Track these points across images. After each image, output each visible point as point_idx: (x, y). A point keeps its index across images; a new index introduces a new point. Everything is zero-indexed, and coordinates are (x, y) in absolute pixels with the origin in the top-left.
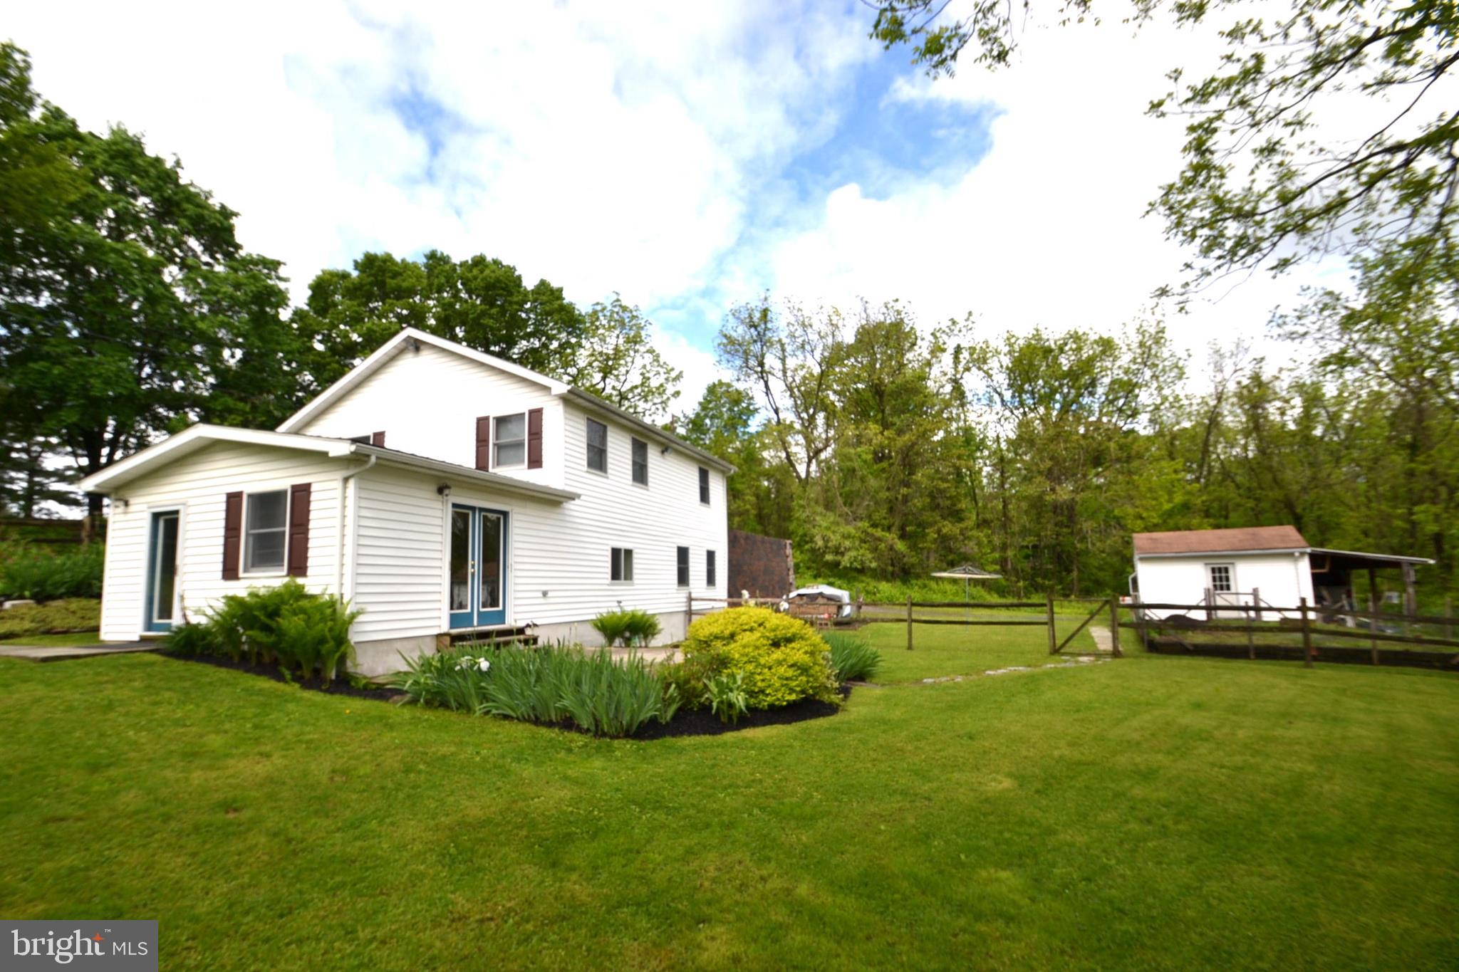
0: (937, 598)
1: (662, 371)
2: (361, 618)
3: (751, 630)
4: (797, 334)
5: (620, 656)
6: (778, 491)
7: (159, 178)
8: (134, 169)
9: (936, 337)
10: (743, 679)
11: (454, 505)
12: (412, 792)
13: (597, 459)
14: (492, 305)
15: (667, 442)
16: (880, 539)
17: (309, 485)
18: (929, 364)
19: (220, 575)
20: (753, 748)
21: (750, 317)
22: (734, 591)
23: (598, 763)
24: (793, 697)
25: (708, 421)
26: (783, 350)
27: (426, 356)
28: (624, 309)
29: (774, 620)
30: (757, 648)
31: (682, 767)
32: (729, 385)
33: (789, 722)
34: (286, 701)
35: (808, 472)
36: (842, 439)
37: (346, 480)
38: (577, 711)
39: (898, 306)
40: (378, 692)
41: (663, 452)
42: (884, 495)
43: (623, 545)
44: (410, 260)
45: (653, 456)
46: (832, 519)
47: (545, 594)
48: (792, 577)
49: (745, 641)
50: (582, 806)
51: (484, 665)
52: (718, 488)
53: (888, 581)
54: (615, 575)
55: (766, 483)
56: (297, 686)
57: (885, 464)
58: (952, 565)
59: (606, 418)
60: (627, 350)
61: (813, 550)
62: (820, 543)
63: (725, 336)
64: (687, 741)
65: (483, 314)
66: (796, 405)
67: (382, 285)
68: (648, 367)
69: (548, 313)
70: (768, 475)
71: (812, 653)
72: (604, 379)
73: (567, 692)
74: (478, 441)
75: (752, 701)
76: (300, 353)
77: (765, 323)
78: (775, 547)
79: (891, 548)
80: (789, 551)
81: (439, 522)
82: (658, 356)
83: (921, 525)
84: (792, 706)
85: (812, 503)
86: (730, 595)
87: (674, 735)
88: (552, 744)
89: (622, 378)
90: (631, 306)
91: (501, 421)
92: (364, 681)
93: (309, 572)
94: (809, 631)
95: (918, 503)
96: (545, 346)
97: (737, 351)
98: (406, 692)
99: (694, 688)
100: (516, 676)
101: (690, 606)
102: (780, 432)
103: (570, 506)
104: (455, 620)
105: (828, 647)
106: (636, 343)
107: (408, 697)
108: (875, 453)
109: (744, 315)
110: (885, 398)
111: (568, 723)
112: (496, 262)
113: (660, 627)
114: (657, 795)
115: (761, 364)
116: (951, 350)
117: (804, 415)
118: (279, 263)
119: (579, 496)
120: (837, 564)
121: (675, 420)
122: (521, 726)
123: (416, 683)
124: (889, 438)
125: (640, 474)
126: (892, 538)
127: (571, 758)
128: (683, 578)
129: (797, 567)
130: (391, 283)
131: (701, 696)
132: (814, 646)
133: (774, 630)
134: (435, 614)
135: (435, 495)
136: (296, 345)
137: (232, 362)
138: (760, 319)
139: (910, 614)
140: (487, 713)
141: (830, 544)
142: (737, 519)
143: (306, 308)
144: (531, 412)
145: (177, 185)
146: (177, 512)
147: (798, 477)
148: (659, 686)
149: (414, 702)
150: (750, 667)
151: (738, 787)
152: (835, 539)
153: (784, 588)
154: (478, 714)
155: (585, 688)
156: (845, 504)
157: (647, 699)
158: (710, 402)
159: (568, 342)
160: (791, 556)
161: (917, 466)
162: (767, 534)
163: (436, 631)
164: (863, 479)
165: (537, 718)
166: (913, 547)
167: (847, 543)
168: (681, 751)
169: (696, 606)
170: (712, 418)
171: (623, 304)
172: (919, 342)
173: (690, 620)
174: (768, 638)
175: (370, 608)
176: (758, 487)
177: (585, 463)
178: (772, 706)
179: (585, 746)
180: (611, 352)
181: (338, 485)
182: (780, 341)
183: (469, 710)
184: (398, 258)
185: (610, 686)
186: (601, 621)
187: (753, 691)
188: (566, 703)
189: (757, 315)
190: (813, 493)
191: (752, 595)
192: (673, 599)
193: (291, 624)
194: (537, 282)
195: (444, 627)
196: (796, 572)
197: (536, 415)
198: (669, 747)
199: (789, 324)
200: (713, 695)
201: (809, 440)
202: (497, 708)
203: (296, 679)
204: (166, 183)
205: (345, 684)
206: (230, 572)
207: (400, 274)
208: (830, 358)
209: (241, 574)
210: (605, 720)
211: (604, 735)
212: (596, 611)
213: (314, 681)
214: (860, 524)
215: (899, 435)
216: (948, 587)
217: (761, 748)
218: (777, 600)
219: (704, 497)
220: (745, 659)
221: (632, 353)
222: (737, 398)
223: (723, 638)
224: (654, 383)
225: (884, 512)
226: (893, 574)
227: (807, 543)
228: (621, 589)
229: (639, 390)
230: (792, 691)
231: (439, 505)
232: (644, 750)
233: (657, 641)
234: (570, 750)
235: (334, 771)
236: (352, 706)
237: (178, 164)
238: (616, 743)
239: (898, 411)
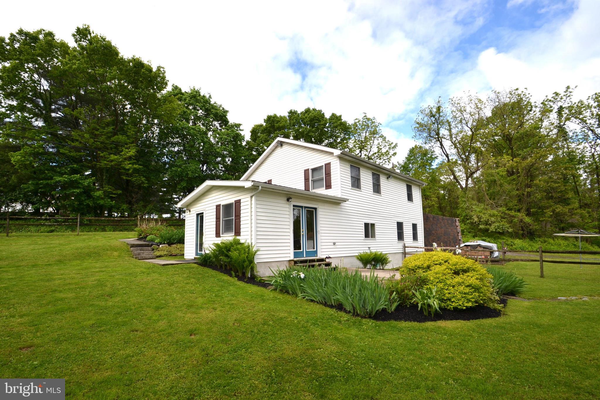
0: (555, 248)
1: (387, 144)
2: (258, 253)
3: (440, 264)
4: (457, 116)
5: (366, 274)
6: (449, 195)
7: (204, 102)
8: (197, 101)
9: (545, 105)
10: (436, 292)
11: (294, 206)
12: (264, 336)
13: (356, 183)
14: (313, 127)
15: (390, 174)
16: (513, 216)
17: (240, 200)
18: (541, 120)
19: (215, 235)
20: (445, 334)
21: (431, 111)
22: (428, 243)
23: (354, 331)
24: (470, 304)
25: (410, 165)
26: (450, 126)
27: (285, 147)
28: (368, 119)
29: (454, 259)
30: (445, 274)
31: (401, 341)
32: (421, 147)
33: (469, 320)
34: (230, 285)
35: (467, 184)
36: (487, 166)
37: (252, 197)
38: (344, 302)
39: (519, 92)
40: (263, 284)
41: (388, 178)
42: (515, 193)
43: (370, 222)
44: (282, 115)
45: (383, 180)
46: (482, 207)
47: (334, 244)
48: (460, 237)
49: (436, 270)
50: (342, 358)
51: (302, 276)
52: (417, 194)
53: (520, 239)
54: (367, 236)
55: (442, 192)
56: (236, 279)
57: (514, 177)
58: (563, 230)
59: (359, 164)
60: (371, 137)
61: (472, 223)
62: (476, 219)
63: (418, 123)
64: (404, 324)
65: (310, 131)
66: (458, 152)
67: (273, 127)
68: (381, 144)
69: (336, 127)
70: (444, 188)
71: (481, 279)
72: (361, 152)
73: (339, 292)
74: (305, 179)
75: (443, 305)
76: (248, 156)
77: (439, 113)
78: (450, 222)
79: (521, 221)
80: (458, 223)
81: (288, 213)
82: (385, 138)
83: (542, 208)
84: (469, 310)
85: (470, 200)
86: (426, 245)
87: (396, 320)
88: (331, 317)
89: (369, 150)
90: (371, 117)
91: (314, 170)
92: (259, 279)
93: (242, 234)
94: (478, 266)
95: (538, 196)
96: (335, 141)
97: (425, 129)
98: (272, 285)
99: (407, 295)
100: (315, 281)
101: (405, 250)
102: (449, 166)
103: (344, 204)
104: (296, 254)
105: (491, 276)
106: (374, 134)
107: (273, 287)
108: (508, 171)
109: (428, 111)
110: (513, 142)
111: (340, 307)
112: (314, 110)
113: (390, 260)
114: (385, 358)
115: (438, 134)
116: (556, 110)
117: (463, 156)
118: (240, 125)
119: (348, 200)
120: (487, 230)
121: (394, 166)
122: (318, 306)
123: (276, 281)
124: (517, 162)
125: (377, 189)
126: (521, 215)
127: (340, 327)
128: (400, 236)
129: (463, 231)
130: (276, 125)
131: (411, 299)
132: (482, 275)
133: (455, 265)
134: (288, 252)
135: (286, 202)
136: (247, 153)
137: (229, 163)
138: (436, 112)
139: (541, 257)
140: (304, 298)
141: (482, 220)
142: (428, 209)
143: (250, 140)
144: (326, 165)
145: (210, 104)
146: (203, 213)
147: (461, 187)
148: (386, 292)
149: (275, 290)
150: (441, 285)
151: (437, 360)
152: (485, 218)
153: (456, 242)
154: (300, 298)
155: (348, 290)
156: (490, 199)
157: (380, 298)
158: (411, 157)
159: (344, 138)
160: (459, 226)
161: (537, 176)
162: (444, 215)
163: (289, 259)
164: (501, 185)
165: (326, 303)
166: (537, 220)
167: (493, 219)
168: (400, 330)
169: (408, 250)
170: (413, 164)
171: (368, 117)
172: (534, 109)
173: (405, 257)
174: (451, 269)
175: (261, 249)
176: (439, 193)
177: (350, 185)
178: (455, 309)
179: (348, 320)
180: (363, 139)
181: (249, 199)
182: (448, 121)
183: (297, 296)
184: (278, 115)
185: (360, 290)
186: (360, 256)
187: (443, 299)
188: (338, 297)
189: (435, 110)
190: (470, 194)
191: (439, 245)
192: (396, 247)
193: (234, 254)
194: (331, 115)
195: (292, 258)
196: (462, 234)
197: (328, 166)
198: (394, 327)
199: (452, 112)
200: (418, 299)
201: (466, 168)
202: (308, 296)
203: (237, 276)
204: (206, 103)
205: (253, 280)
206: (218, 235)
207: (280, 121)
208: (477, 126)
209: (221, 235)
210: (358, 307)
211: (358, 315)
212: (358, 252)
213: (242, 278)
214: (500, 209)
215: (523, 160)
216: (562, 242)
217: (451, 334)
218: (453, 248)
219: (410, 198)
220: (437, 280)
221: (373, 139)
222: (425, 153)
223: (423, 268)
224: (384, 150)
225: (515, 202)
226: (523, 235)
227: (468, 219)
228: (370, 242)
229: (377, 155)
230: (469, 301)
231: (288, 206)
232: (379, 327)
233: (388, 266)
234: (340, 322)
235: (236, 320)
236: (253, 289)
237: (210, 96)
238: (364, 321)
239: (521, 148)
